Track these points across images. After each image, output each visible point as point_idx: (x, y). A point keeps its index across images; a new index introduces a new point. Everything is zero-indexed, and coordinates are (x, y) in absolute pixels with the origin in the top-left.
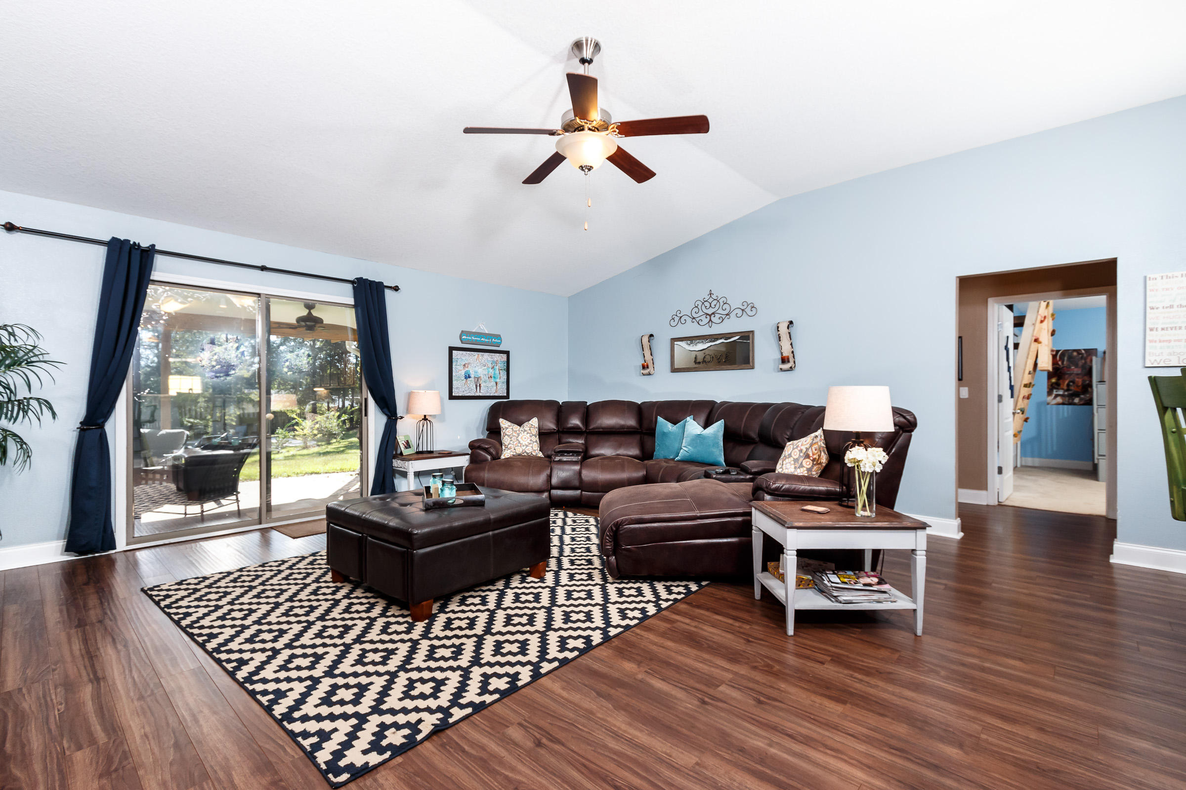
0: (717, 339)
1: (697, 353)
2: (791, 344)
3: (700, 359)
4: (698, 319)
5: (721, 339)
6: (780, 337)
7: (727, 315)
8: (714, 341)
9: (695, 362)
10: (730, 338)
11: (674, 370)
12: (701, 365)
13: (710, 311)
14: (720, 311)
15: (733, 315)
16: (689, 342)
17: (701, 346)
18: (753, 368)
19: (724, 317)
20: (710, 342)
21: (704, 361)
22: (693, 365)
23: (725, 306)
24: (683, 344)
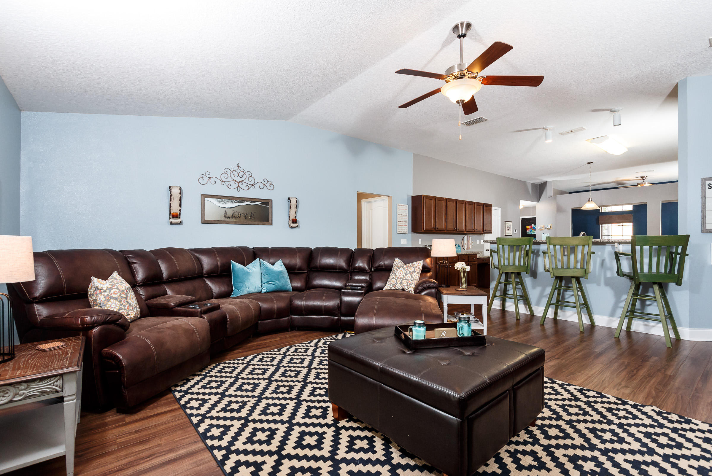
0: (244, 201)
1: (227, 210)
2: (296, 212)
3: (230, 213)
4: (227, 183)
5: (248, 201)
6: (290, 207)
7: (252, 185)
8: (242, 202)
9: (225, 216)
10: (254, 202)
11: (204, 222)
12: (231, 219)
13: (238, 179)
14: (247, 181)
15: (257, 186)
16: (219, 200)
17: (230, 205)
18: (271, 225)
19: (250, 186)
20: (239, 202)
21: (233, 216)
22: (223, 219)
23: (250, 179)
24: (214, 201)
